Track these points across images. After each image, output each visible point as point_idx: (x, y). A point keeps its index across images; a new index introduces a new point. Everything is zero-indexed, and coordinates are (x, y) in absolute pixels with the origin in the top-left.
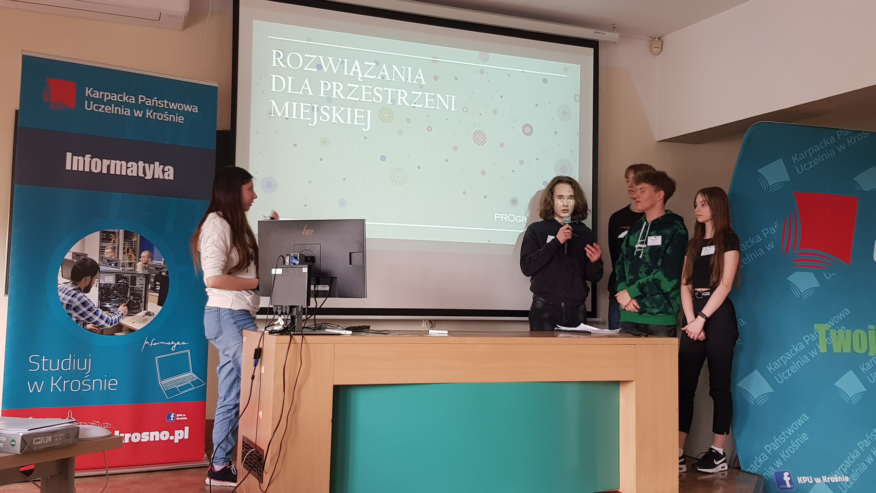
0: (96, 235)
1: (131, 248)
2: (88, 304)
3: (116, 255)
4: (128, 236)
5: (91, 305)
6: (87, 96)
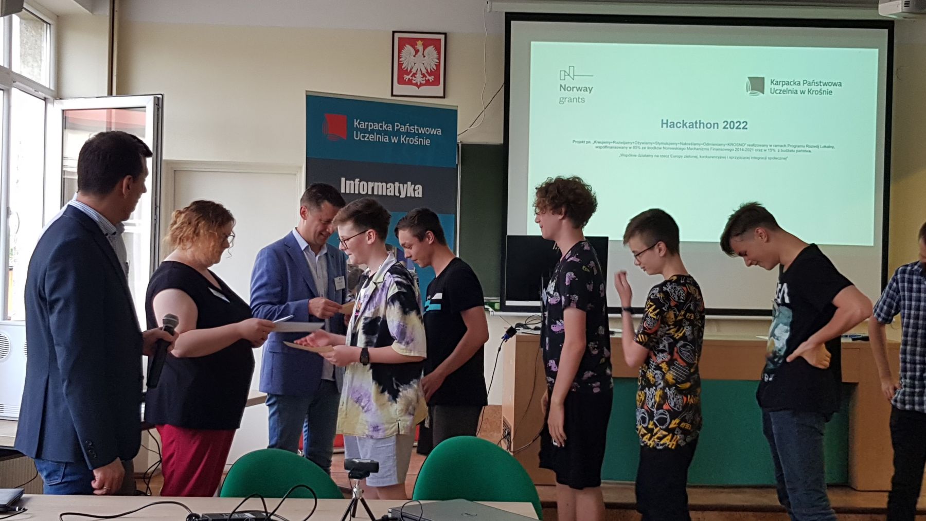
6: (355, 126)
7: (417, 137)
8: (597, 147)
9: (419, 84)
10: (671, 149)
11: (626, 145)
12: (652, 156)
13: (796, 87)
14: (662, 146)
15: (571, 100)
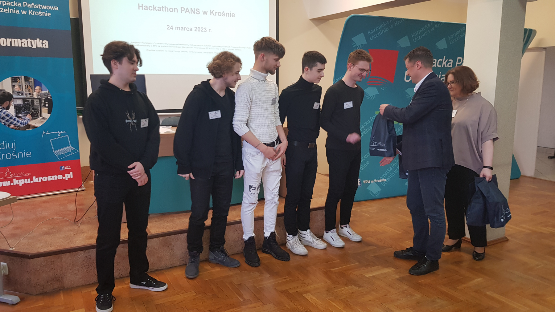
0: (9, 79)
1: (29, 85)
2: (10, 115)
3: (21, 89)
4: (27, 79)
5: (11, 116)
7: (41, 11)
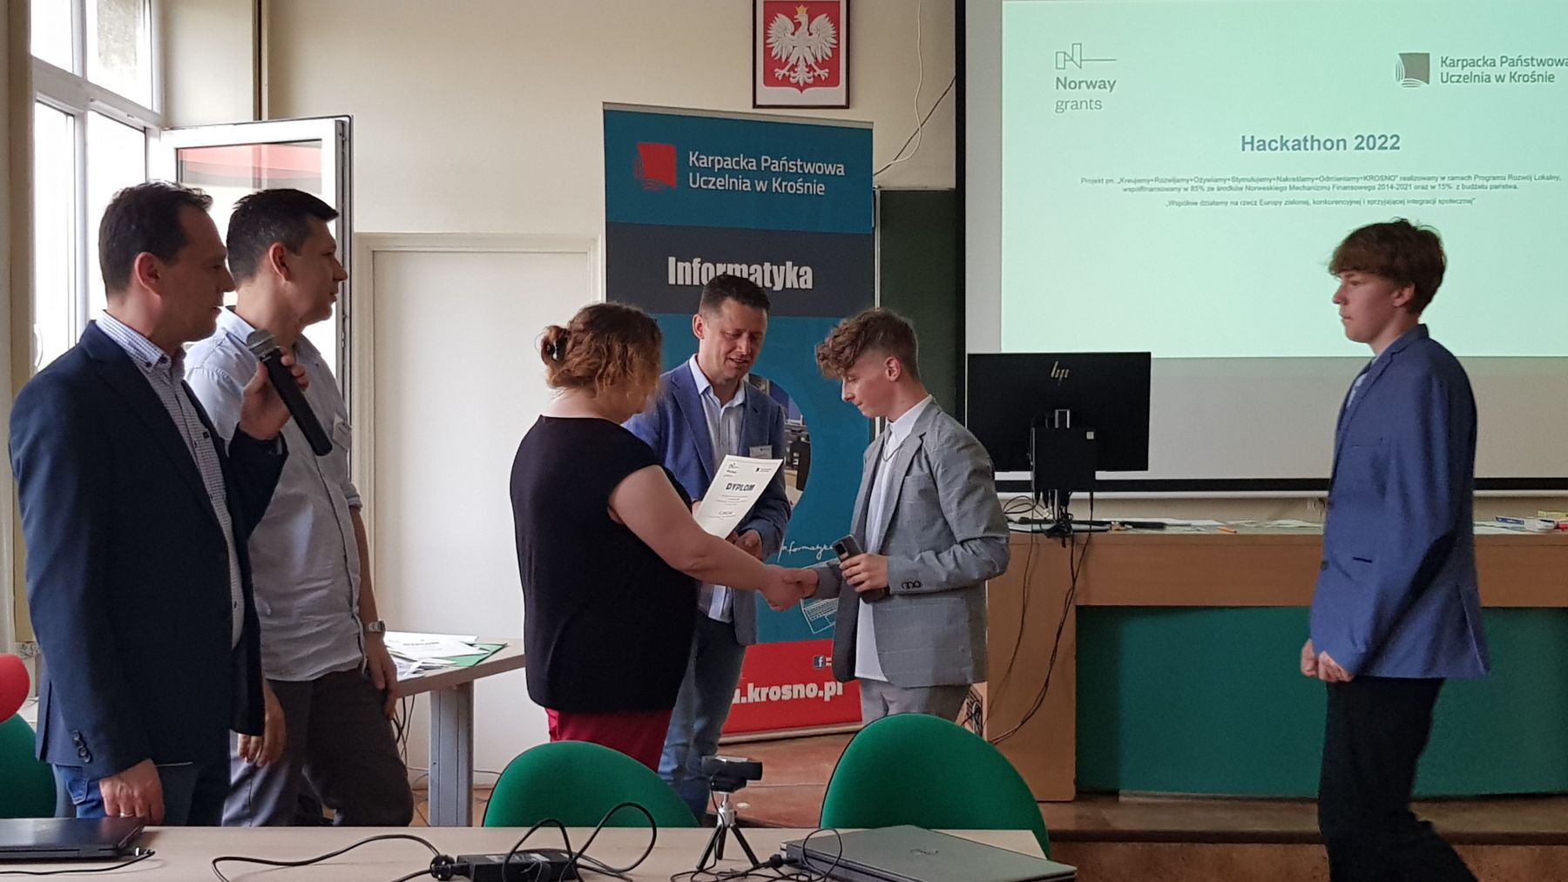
6: (691, 165)
7: (801, 180)
8: (1125, 190)
9: (801, 83)
10: (1260, 189)
11: (1177, 185)
12: (1227, 203)
13: (1487, 70)
14: (1243, 184)
15: (1076, 106)
